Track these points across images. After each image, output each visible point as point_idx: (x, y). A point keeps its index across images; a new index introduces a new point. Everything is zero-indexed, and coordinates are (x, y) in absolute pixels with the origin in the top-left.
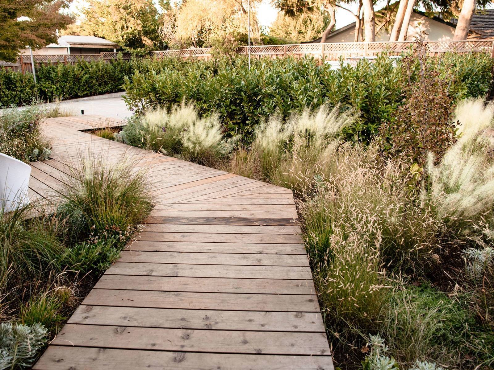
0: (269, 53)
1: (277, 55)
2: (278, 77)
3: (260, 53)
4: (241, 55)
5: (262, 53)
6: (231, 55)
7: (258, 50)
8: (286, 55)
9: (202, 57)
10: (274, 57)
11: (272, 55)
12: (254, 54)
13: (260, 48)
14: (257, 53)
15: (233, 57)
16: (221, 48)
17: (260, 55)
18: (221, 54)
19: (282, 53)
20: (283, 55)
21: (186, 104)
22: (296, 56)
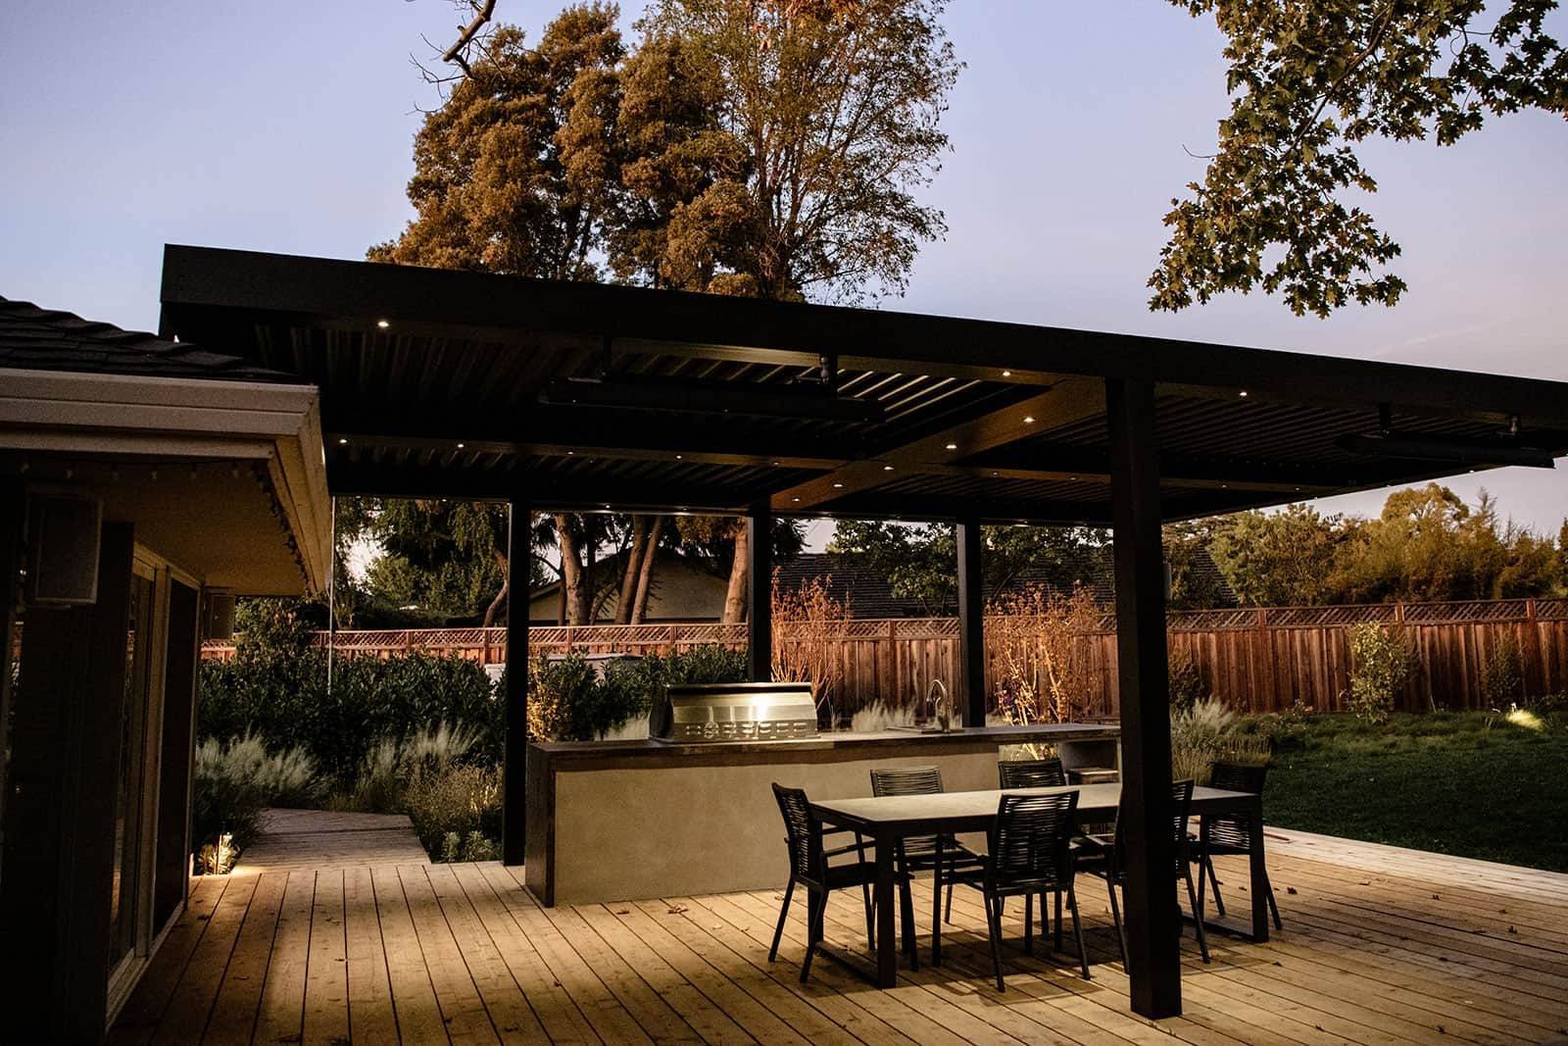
0: (373, 646)
1: (391, 651)
2: (393, 692)
3: (353, 647)
4: (309, 650)
5: (358, 646)
6: (285, 651)
7: (350, 639)
8: (412, 650)
9: (213, 652)
10: (385, 655)
11: (379, 651)
12: (339, 647)
13: (353, 635)
14: (348, 647)
15: (292, 654)
16: (264, 634)
17: (353, 651)
18: (264, 648)
19: (403, 646)
20: (403, 651)
21: (251, 737)
22: (432, 652)
